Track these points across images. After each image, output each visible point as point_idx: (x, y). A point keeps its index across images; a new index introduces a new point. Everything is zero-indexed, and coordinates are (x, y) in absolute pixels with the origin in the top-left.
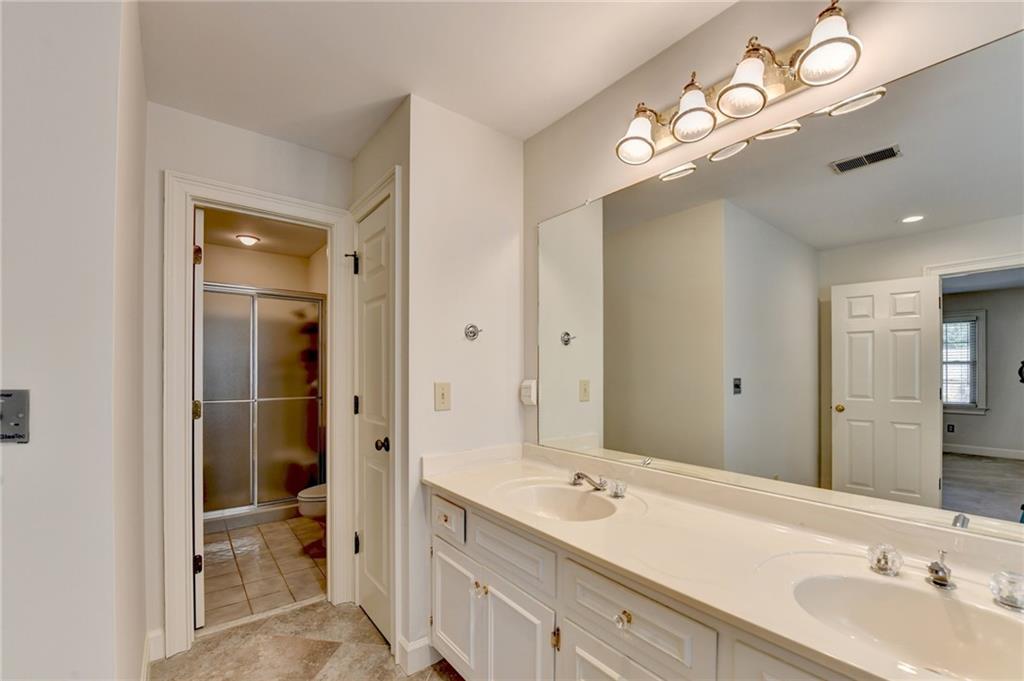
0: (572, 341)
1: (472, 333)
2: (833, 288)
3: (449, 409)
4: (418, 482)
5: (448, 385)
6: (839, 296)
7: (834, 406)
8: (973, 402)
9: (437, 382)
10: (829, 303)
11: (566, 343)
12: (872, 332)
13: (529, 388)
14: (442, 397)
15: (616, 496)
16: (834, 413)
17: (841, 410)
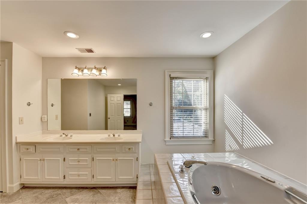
0: (54, 106)
1: (29, 104)
2: (108, 95)
3: (23, 124)
4: (15, 143)
5: (23, 118)
6: (109, 96)
7: (108, 118)
8: (131, 116)
9: (20, 117)
10: (107, 97)
11: (52, 106)
12: (114, 104)
13: (45, 117)
14: (21, 121)
15: (71, 136)
16: (108, 119)
17: (109, 118)
